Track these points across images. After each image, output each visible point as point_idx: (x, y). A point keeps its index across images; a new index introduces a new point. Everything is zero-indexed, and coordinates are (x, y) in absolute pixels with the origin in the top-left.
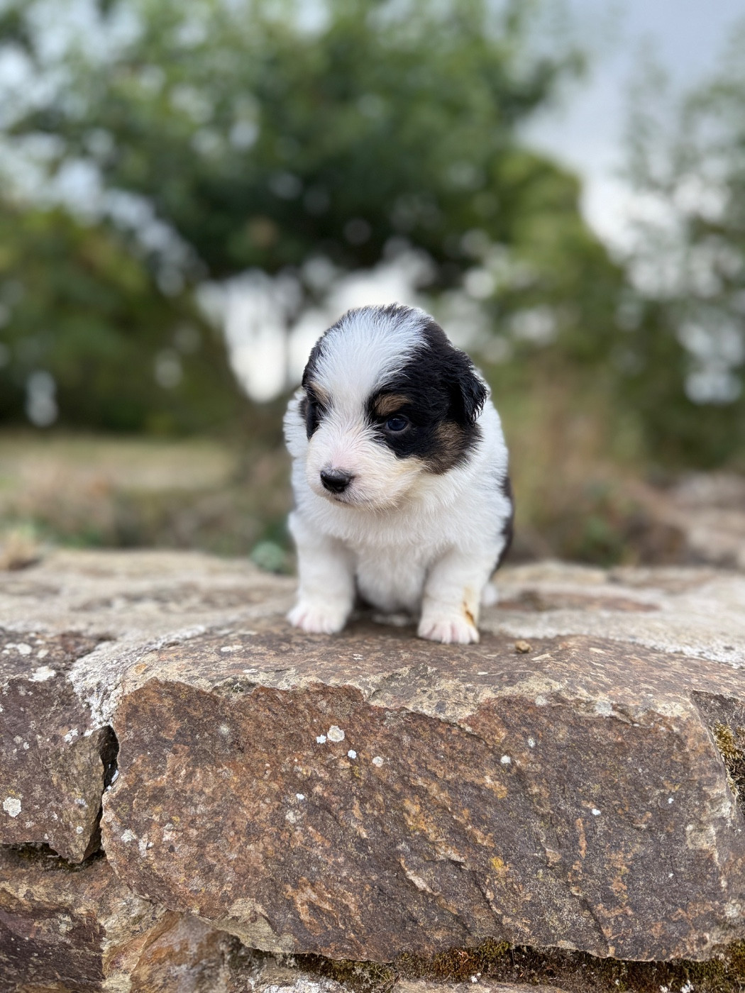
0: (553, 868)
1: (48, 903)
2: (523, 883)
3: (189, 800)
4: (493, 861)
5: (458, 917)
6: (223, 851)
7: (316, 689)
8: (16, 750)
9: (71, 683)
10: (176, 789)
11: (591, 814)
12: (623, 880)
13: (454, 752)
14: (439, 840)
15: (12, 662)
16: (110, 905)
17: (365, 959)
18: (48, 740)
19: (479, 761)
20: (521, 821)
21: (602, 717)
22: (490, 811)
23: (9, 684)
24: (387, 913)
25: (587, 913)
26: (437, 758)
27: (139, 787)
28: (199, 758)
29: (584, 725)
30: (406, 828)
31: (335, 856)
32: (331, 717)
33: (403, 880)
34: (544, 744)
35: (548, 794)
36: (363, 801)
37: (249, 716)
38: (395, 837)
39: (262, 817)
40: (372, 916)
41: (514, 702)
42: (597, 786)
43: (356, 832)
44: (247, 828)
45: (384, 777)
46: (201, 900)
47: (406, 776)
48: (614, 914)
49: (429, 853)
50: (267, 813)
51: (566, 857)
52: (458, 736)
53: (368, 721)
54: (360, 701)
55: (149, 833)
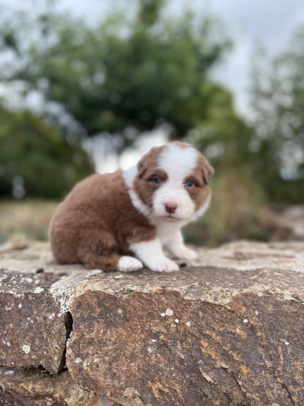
0: (269, 370)
1: (41, 392)
2: (255, 377)
3: (105, 344)
4: (242, 367)
5: (226, 394)
6: (120, 366)
7: (160, 292)
8: (27, 324)
9: (51, 294)
10: (99, 339)
11: (285, 344)
12: (300, 374)
13: (223, 318)
14: (217, 358)
15: (25, 285)
16: (70, 393)
18: (42, 319)
19: (234, 322)
20: (253, 349)
21: (287, 300)
22: (239, 345)
23: (25, 295)
24: (194, 393)
25: (285, 390)
26: (215, 321)
27: (83, 338)
28: (109, 324)
29: (280, 304)
30: (202, 354)
31: (170, 367)
32: (167, 304)
33: (201, 378)
34: (262, 313)
35: (265, 336)
36: (182, 342)
37: (131, 305)
38: (197, 358)
39: (137, 350)
40: (187, 394)
41: (249, 295)
42: (287, 332)
43: (179, 356)
44: (130, 356)
45: (191, 331)
46: (111, 389)
47: (201, 330)
48: (297, 390)
49: (212, 365)
50: (139, 349)
51: (274, 364)
52: (224, 311)
53: (184, 306)
54: (180, 297)
55: (88, 359)
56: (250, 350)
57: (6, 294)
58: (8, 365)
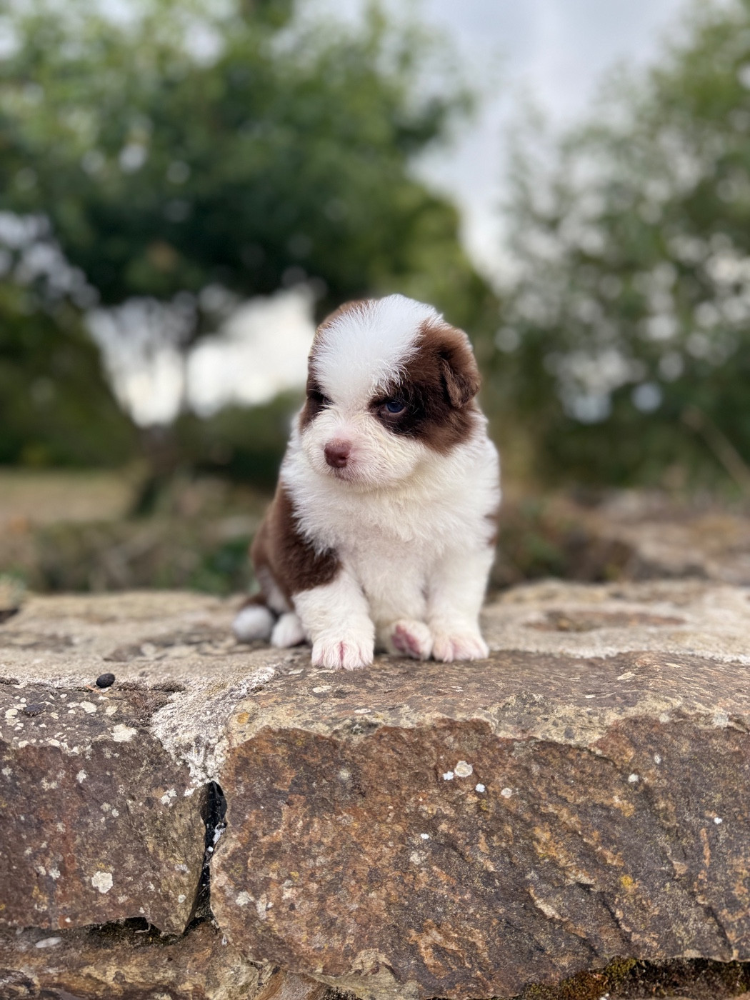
0: (680, 880)
1: (142, 983)
2: (652, 898)
3: (307, 852)
4: (623, 879)
5: (586, 940)
6: (344, 903)
7: (443, 725)
8: (103, 820)
9: (159, 740)
10: (293, 842)
11: (714, 823)
12: (744, 883)
13: (584, 775)
14: (569, 864)
16: (217, 976)
17: (492, 995)
18: (141, 804)
19: (608, 782)
20: (647, 837)
21: (720, 728)
22: (618, 831)
23: (92, 747)
24: (513, 945)
25: (711, 920)
26: (567, 783)
27: (254, 845)
28: (319, 806)
29: (704, 738)
30: (535, 857)
31: (462, 893)
32: (458, 752)
33: (531, 910)
34: (669, 759)
35: (674, 808)
36: (489, 834)
37: (372, 758)
38: (523, 867)
39: (385, 862)
40: (499, 950)
41: (641, 722)
42: (719, 795)
43: (482, 867)
44: (368, 875)
45: (513, 808)
46: (325, 957)
47: (537, 804)
48: (737, 918)
49: (558, 879)
50: (390, 857)
51: (692, 867)
52: (588, 759)
53: (497, 753)
54: (488, 734)
55: (268, 893)
56: (641, 840)
57: (43, 749)
58: (56, 926)
